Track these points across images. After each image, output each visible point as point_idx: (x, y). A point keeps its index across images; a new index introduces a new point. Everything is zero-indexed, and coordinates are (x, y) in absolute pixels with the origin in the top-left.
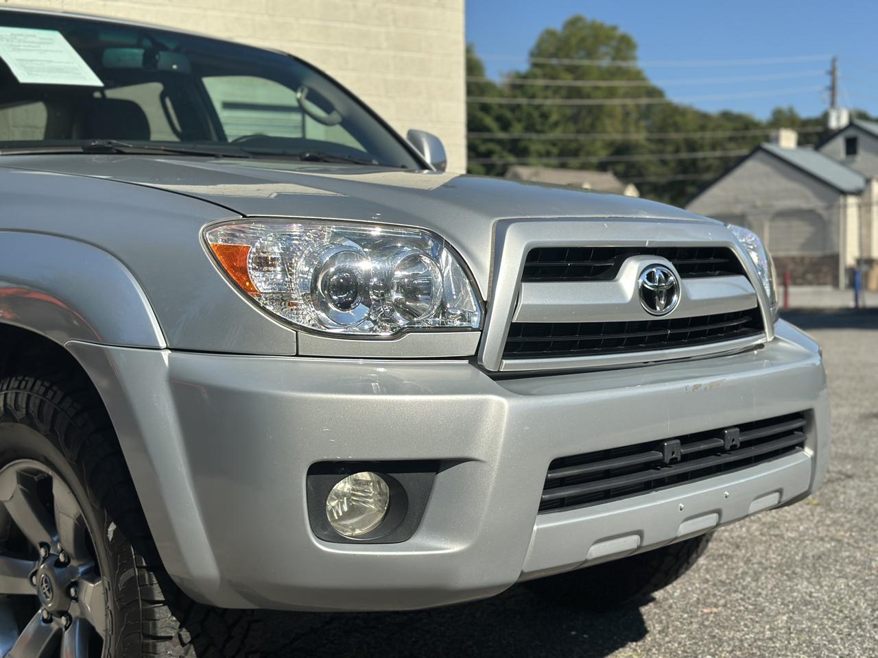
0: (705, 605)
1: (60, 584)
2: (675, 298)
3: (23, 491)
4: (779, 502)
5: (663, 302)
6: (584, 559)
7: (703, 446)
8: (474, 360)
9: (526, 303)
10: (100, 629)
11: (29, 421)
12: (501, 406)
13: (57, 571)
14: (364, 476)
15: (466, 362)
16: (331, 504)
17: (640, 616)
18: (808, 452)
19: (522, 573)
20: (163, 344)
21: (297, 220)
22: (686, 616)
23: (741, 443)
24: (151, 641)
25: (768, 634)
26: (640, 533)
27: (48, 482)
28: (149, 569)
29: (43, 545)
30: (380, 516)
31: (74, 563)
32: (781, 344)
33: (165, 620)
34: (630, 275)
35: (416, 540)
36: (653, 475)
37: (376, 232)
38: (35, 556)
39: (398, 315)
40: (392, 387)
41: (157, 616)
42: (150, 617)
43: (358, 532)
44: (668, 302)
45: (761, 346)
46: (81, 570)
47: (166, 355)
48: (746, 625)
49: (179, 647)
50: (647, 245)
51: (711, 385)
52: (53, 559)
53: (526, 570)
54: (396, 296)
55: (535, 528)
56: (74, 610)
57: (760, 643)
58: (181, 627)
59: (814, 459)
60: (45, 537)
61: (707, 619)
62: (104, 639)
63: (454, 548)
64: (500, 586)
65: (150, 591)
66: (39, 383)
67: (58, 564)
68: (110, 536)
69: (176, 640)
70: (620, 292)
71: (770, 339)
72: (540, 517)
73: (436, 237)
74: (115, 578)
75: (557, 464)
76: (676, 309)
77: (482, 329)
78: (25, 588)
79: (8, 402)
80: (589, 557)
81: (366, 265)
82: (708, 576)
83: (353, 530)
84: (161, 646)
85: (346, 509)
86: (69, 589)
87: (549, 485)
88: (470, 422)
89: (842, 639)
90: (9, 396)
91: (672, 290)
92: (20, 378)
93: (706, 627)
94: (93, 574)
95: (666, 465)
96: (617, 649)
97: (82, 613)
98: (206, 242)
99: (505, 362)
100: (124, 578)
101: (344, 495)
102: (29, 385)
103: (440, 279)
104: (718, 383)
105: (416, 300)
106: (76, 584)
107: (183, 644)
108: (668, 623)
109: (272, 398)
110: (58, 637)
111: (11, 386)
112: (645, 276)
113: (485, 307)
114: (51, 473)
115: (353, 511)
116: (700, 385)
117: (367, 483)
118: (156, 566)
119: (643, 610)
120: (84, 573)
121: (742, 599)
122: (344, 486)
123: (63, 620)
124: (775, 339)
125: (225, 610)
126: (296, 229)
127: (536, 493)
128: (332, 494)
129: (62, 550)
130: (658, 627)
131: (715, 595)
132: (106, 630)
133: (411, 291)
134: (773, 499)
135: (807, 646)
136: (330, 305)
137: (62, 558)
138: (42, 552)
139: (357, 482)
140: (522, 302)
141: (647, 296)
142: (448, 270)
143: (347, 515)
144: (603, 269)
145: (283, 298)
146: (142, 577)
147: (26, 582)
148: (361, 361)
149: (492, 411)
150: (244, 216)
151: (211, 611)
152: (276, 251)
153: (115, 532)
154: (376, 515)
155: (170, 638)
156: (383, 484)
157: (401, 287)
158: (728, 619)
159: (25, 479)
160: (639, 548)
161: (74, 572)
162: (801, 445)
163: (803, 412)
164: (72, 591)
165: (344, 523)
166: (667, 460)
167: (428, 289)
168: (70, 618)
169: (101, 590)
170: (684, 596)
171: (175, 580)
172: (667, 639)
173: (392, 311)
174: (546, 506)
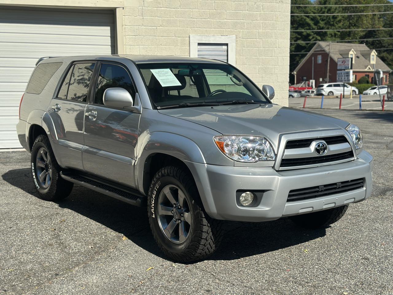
0: (345, 229)
1: (179, 213)
2: (326, 151)
3: (171, 192)
4: (354, 201)
5: (322, 152)
6: (298, 213)
7: (330, 187)
8: (273, 167)
9: (286, 154)
10: (190, 223)
11: (173, 176)
12: (278, 178)
13: (178, 210)
14: (248, 193)
15: (271, 168)
16: (241, 198)
17: (325, 230)
18: (364, 188)
19: (283, 215)
20: (205, 163)
21: (234, 135)
22: (338, 231)
23: (342, 186)
24: (202, 226)
25: (360, 237)
26: (312, 207)
27: (177, 190)
28: (201, 210)
29: (174, 204)
30: (251, 201)
31: (182, 208)
32: (359, 160)
33: (205, 221)
34: (313, 146)
35: (259, 207)
36: (316, 194)
37: (252, 138)
38: (172, 206)
39: (256, 157)
40: (254, 174)
41: (203, 220)
42: (202, 220)
43: (246, 204)
44: (324, 152)
45: (354, 160)
46: (184, 210)
47: (206, 165)
48: (355, 234)
49: (207, 227)
50: (319, 137)
51: (333, 173)
52: (177, 208)
53: (284, 214)
54: (256, 152)
55: (286, 205)
56: (182, 219)
57: (357, 239)
58: (208, 223)
59: (366, 190)
60: (175, 202)
61: (344, 232)
62: (190, 225)
63: (268, 209)
64: (278, 217)
65: (202, 215)
66: (175, 168)
67: (179, 208)
68: (193, 203)
69: (207, 226)
70: (310, 150)
71: (356, 158)
72: (286, 203)
73: (265, 139)
74: (194, 212)
75: (291, 191)
76: (326, 153)
77: (275, 160)
78: (170, 213)
79: (168, 172)
80: (299, 212)
81: (249, 145)
82: (349, 221)
83: (245, 204)
84: (204, 227)
85: (244, 199)
86: (181, 214)
87: (289, 196)
88: (271, 182)
89: (381, 239)
90: (168, 170)
91: (325, 149)
92: (171, 166)
93: (343, 234)
94: (188, 211)
95: (320, 192)
96: (316, 238)
97: (184, 219)
98: (214, 140)
99: (280, 168)
100: (196, 212)
101: (244, 196)
102: (173, 168)
103: (266, 149)
104: (335, 172)
105: (261, 153)
106: (183, 213)
107: (208, 227)
108: (332, 233)
109: (230, 176)
110: (178, 225)
111: (169, 168)
112: (317, 146)
113: (276, 155)
114: (178, 188)
115: (246, 200)
116: (330, 173)
117: (249, 194)
118: (203, 210)
119: (326, 229)
120: (184, 211)
121: (357, 228)
122: (244, 195)
123: (180, 221)
124: (357, 158)
125: (217, 220)
126: (234, 137)
127: (286, 198)
128: (241, 196)
129: (179, 205)
130: (329, 234)
131: (349, 226)
132: (191, 223)
133: (259, 151)
134: (353, 200)
135: (370, 240)
136: (241, 155)
137: (179, 207)
138: (174, 206)
139: (246, 194)
140: (285, 154)
141: (317, 150)
142: (268, 147)
143: (244, 201)
144: (306, 144)
145: (231, 154)
146: (200, 212)
147: (170, 212)
148: (248, 168)
149: (276, 179)
150: (223, 135)
151: (214, 220)
152: (230, 143)
153: (194, 202)
154: (250, 201)
155: (206, 225)
156: (252, 194)
157: (257, 150)
158: (350, 232)
159: (171, 189)
160: (312, 211)
161: (182, 210)
162: (363, 186)
163: (363, 178)
164: (182, 215)
165: (243, 202)
166: (320, 191)
167: (263, 150)
168: (181, 221)
169: (190, 215)
170: (340, 226)
171: (207, 213)
172: (331, 237)
173: (255, 156)
174: (288, 201)
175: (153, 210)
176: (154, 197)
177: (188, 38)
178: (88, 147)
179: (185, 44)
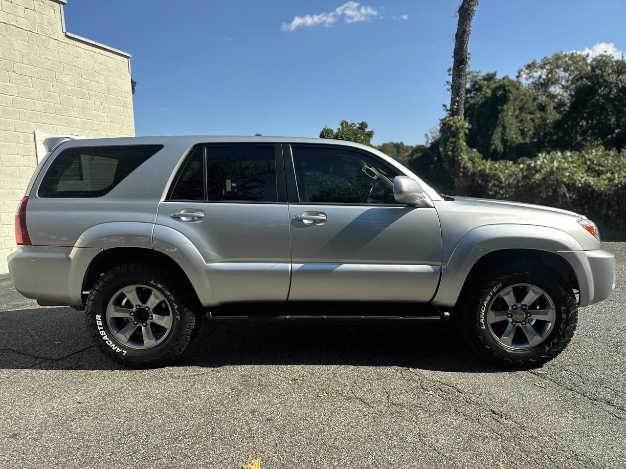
3: (514, 292)
20: (583, 249)
29: (514, 306)
47: (584, 252)
52: (520, 308)
56: (528, 319)
78: (505, 318)
110: (518, 328)
114: (530, 285)
123: (523, 323)
129: (523, 305)
164: (528, 315)
175: (483, 320)
176: (485, 305)
177: (32, 135)
178: (303, 264)
179: (30, 142)
